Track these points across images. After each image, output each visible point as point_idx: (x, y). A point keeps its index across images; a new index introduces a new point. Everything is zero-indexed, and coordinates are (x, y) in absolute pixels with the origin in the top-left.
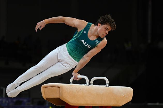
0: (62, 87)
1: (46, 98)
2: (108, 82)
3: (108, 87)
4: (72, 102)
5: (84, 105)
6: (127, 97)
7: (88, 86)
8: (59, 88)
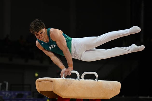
0: (54, 81)
1: (40, 92)
2: (98, 77)
3: (98, 81)
4: (64, 95)
5: (76, 98)
6: (115, 90)
7: (79, 80)
8: (52, 82)
